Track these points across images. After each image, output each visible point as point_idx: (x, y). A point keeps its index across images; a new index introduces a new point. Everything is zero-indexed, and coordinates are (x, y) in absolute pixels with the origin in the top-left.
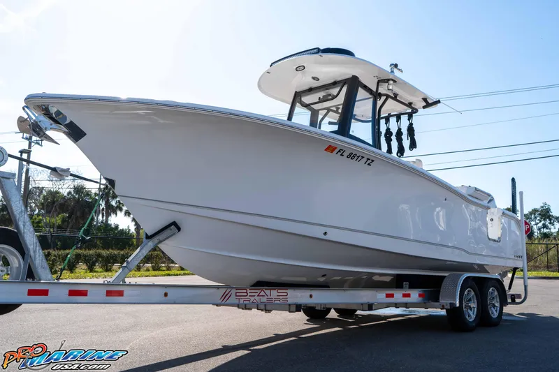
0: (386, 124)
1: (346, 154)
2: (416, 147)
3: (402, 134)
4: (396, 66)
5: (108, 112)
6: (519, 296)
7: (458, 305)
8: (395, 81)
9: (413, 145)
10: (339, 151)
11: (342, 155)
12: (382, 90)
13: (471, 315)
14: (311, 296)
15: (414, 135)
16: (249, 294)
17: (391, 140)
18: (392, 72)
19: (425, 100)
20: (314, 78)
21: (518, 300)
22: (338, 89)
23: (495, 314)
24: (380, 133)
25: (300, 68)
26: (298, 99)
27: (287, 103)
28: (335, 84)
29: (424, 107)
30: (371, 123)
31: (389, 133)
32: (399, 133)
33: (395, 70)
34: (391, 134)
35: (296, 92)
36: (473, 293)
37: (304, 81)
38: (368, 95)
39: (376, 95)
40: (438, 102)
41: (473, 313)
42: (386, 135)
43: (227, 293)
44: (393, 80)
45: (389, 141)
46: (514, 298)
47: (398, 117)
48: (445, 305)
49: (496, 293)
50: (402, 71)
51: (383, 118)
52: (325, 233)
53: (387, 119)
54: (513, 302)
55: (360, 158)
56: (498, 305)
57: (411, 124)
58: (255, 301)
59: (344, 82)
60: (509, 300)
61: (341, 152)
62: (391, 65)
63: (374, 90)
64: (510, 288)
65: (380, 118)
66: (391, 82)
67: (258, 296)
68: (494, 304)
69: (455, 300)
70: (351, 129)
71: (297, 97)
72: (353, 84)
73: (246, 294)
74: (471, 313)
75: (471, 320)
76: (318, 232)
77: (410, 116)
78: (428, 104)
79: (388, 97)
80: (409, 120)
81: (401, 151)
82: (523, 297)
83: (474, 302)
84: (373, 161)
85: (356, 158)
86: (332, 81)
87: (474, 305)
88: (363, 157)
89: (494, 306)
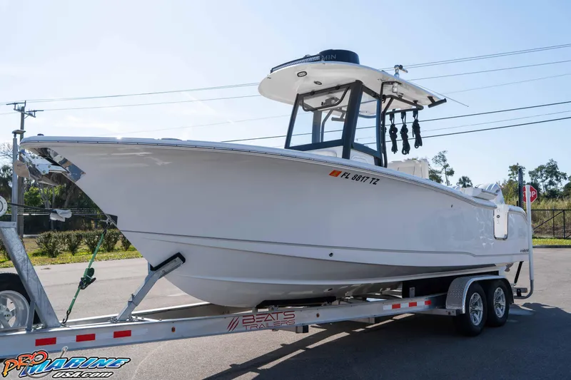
0: (391, 120)
1: (350, 177)
2: (421, 145)
3: (407, 131)
4: (401, 67)
5: (106, 154)
6: (525, 290)
7: (464, 312)
8: (399, 84)
9: (419, 143)
10: (344, 175)
11: (347, 178)
12: (387, 92)
13: (477, 319)
14: (318, 315)
15: (419, 132)
16: (256, 320)
17: (396, 137)
18: (397, 73)
19: (431, 98)
20: (316, 83)
21: (523, 294)
22: (342, 93)
23: (500, 313)
24: (384, 130)
25: (302, 74)
26: (300, 102)
27: (289, 103)
28: (338, 88)
29: (430, 106)
30: (375, 119)
31: (393, 129)
32: (404, 130)
33: (400, 72)
34: (396, 130)
35: (298, 94)
36: (479, 297)
37: (306, 85)
38: (372, 98)
39: (380, 98)
40: (445, 101)
41: (479, 317)
42: (390, 132)
43: (234, 320)
44: (397, 82)
45: (393, 137)
46: (520, 292)
47: (403, 113)
48: (451, 312)
49: (502, 292)
50: (407, 72)
51: (388, 113)
52: (331, 255)
53: (392, 115)
54: (519, 296)
55: (365, 178)
56: (503, 304)
57: (416, 121)
58: (262, 326)
59: (347, 86)
60: (515, 294)
61: (346, 175)
62: (396, 66)
63: (379, 93)
64: (516, 281)
65: (384, 114)
66: (396, 85)
67: (265, 320)
68: (500, 304)
69: (461, 306)
70: (356, 137)
71: (299, 100)
72: (357, 89)
73: (253, 320)
74: (477, 317)
75: (476, 324)
76: (323, 254)
77: (415, 112)
78: (434, 103)
79: (392, 98)
80: (414, 116)
81: (406, 149)
82: (529, 292)
83: (480, 306)
84: (378, 180)
85: (361, 179)
86: (335, 85)
87: (480, 308)
88: (368, 178)
89: (500, 306)
